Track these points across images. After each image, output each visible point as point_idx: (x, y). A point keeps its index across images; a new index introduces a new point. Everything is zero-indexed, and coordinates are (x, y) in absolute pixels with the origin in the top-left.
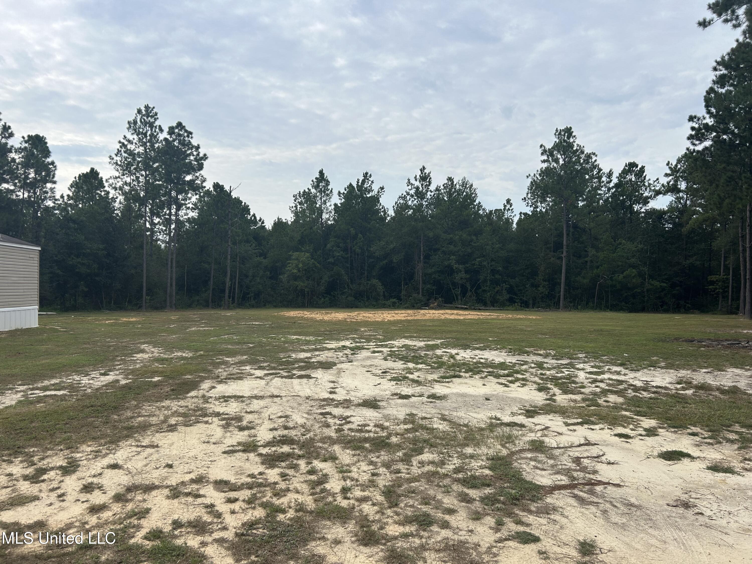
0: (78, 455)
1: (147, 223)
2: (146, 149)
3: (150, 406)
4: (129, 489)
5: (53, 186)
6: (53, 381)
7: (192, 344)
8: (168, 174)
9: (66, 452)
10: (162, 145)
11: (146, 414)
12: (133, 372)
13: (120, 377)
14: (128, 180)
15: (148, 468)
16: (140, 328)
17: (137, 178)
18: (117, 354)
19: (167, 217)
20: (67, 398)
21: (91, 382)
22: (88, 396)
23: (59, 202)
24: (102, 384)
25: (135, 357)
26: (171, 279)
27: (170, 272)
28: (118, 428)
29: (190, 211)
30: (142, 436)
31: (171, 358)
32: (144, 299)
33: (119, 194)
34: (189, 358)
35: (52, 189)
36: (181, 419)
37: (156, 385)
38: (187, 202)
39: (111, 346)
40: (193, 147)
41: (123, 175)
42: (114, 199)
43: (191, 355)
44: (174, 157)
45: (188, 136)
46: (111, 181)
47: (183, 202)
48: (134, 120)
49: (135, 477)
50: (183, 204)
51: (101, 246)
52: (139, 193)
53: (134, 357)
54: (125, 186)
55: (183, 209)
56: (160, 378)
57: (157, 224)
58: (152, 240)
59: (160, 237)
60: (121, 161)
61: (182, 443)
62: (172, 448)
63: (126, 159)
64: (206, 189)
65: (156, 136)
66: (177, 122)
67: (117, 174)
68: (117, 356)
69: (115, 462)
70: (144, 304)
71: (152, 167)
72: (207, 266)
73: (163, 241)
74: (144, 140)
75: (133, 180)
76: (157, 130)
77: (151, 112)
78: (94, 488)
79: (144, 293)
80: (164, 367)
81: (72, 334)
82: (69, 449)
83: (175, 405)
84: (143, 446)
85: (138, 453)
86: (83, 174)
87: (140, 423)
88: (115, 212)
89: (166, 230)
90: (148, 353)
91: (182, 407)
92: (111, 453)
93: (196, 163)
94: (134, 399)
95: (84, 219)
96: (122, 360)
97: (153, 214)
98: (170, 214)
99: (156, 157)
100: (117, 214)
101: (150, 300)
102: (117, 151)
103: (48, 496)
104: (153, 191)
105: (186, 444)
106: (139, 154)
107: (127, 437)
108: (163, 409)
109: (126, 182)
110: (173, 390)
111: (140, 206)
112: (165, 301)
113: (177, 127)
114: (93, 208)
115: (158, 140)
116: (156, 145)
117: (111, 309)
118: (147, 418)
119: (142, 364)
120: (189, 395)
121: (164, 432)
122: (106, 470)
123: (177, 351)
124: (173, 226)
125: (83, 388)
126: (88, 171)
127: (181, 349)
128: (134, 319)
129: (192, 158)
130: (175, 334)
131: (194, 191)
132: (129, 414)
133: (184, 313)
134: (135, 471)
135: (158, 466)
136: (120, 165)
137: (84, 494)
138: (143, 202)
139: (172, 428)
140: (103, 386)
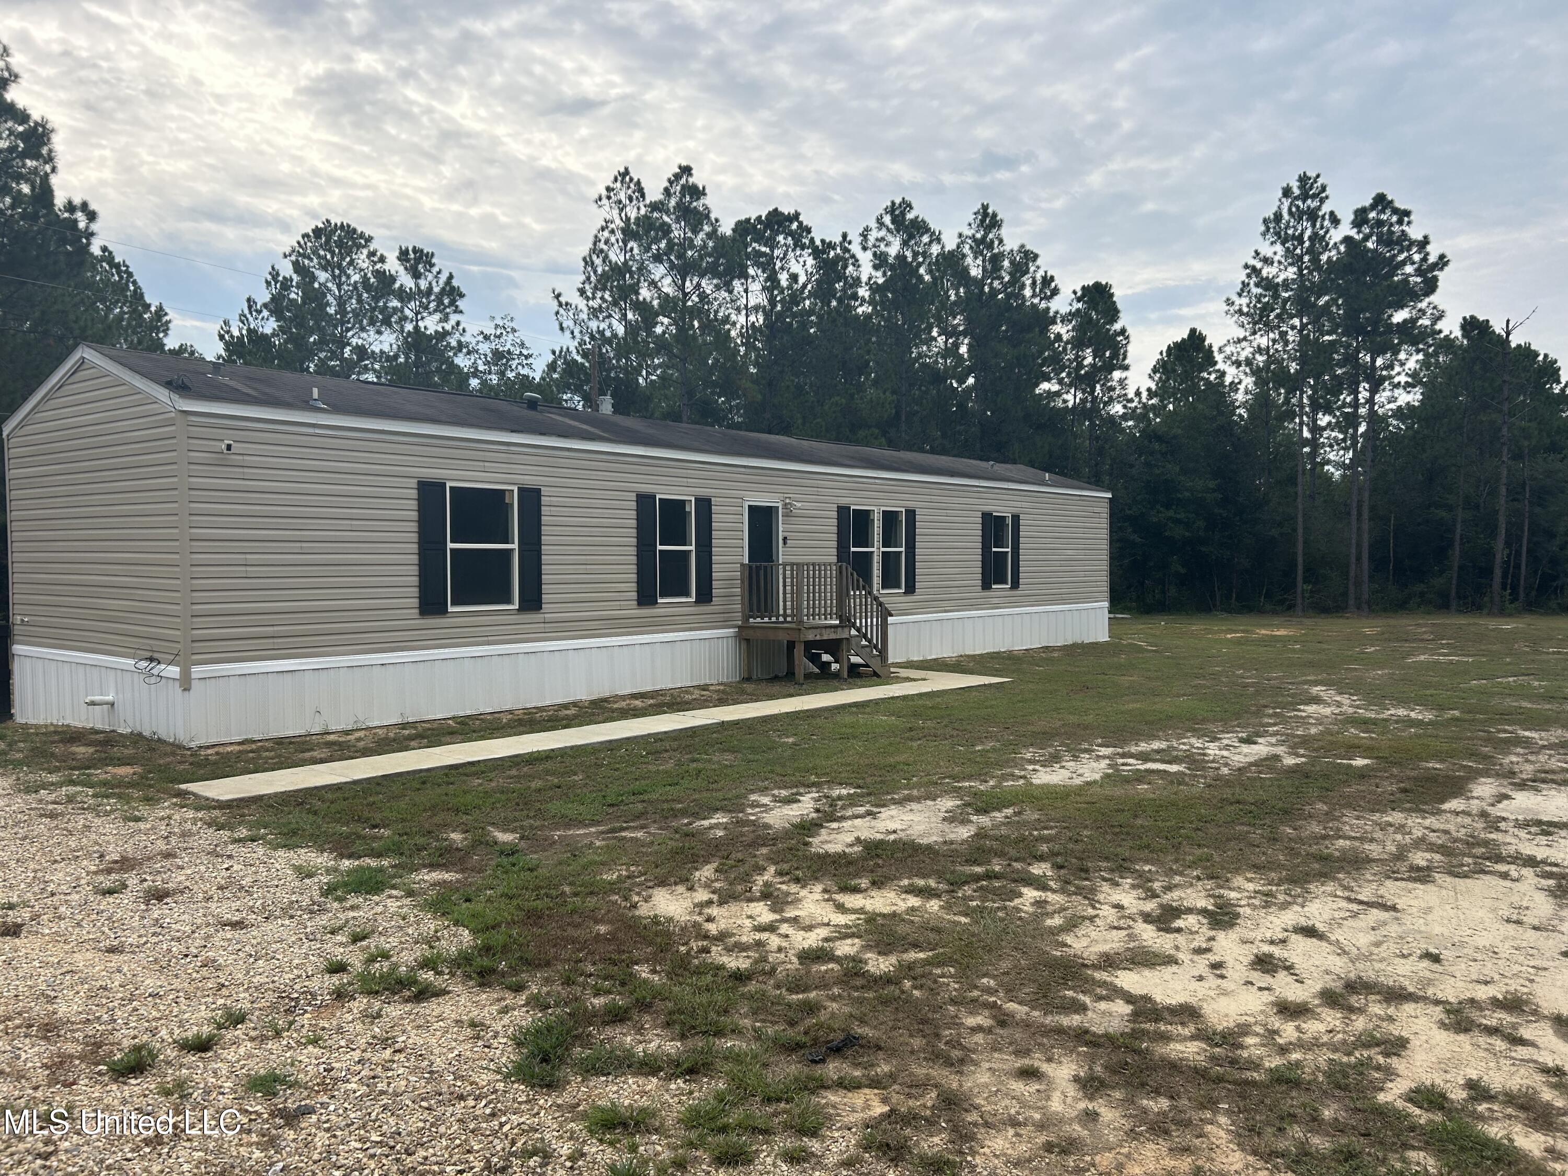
0: (1233, 895)
1: (1305, 429)
2: (1300, 270)
3: (1358, 818)
4: (1352, 987)
5: (1124, 374)
6: (1156, 745)
7: (1428, 692)
8: (1352, 313)
9: (1209, 884)
10: (1339, 253)
11: (1353, 834)
12: (1305, 741)
13: (1280, 750)
14: (1264, 342)
15: (1382, 951)
16: (1299, 650)
17: (1283, 335)
18: (1263, 702)
19: (1346, 410)
20: (1187, 779)
21: (1225, 753)
22: (1227, 782)
23: (1133, 405)
24: (1248, 760)
25: (1304, 711)
26: (1359, 545)
27: (1355, 530)
28: (1299, 854)
29: (1401, 391)
30: (1355, 880)
31: (1384, 720)
32: (1299, 590)
33: (1246, 373)
34: (1428, 724)
35: (1121, 381)
36: (1437, 857)
37: (1362, 775)
38: (1393, 373)
39: (1246, 686)
40: (1412, 243)
41: (1254, 333)
42: (1234, 387)
43: (1428, 716)
44: (1365, 274)
45: (1400, 222)
46: (1228, 350)
47: (1384, 373)
48: (1275, 214)
49: (1357, 964)
50: (1383, 379)
51: (1212, 484)
52: (1288, 366)
53: (1300, 710)
54: (1257, 356)
55: (1384, 390)
56: (1366, 761)
57: (1324, 429)
58: (1315, 464)
59: (1332, 456)
60: (1248, 306)
61: (1452, 913)
62: (1429, 917)
63: (1259, 298)
64: (1442, 335)
65: (1324, 236)
66: (1373, 195)
67: (1241, 333)
68: (1266, 706)
69: (1310, 923)
70: (1299, 601)
71: (1315, 305)
72: (1444, 514)
73: (1338, 465)
74: (1298, 251)
75: (1274, 341)
76: (1326, 223)
77: (1311, 188)
78: (1277, 966)
79: (1300, 578)
80: (1372, 738)
81: (1168, 657)
82: (1212, 878)
83: (1418, 825)
84: (1361, 902)
85: (1355, 915)
86: (1176, 344)
87: (1343, 850)
88: (1238, 411)
89: (1344, 440)
90: (1329, 705)
91: (1434, 831)
92: (1295, 903)
93: (1419, 280)
94: (1321, 799)
95: (1180, 431)
96: (1275, 715)
97: (1316, 407)
98: (1356, 404)
99: (1322, 282)
100: (1240, 416)
101: (1311, 591)
102: (1240, 286)
103: (1191, 960)
104: (1318, 358)
105: (1462, 917)
106: (1286, 284)
107: (1324, 876)
108: (1391, 829)
109: (1259, 346)
110: (1404, 791)
111: (1287, 393)
112: (1345, 594)
113: (1373, 207)
114: (1195, 409)
115: (1327, 244)
116: (1324, 258)
117: (1229, 610)
118: (1357, 844)
119: (1320, 728)
120: (1446, 806)
121: (1403, 879)
122: (1294, 937)
123: (1394, 706)
124: (1362, 429)
125: (1213, 765)
126: (1186, 337)
127: (1403, 702)
128: (1282, 632)
129: (1409, 269)
130: (1381, 668)
131: (1414, 343)
132: (1316, 828)
133: (1392, 622)
134: (1355, 951)
135: (1405, 952)
136: (1247, 314)
137: (1259, 973)
138: (1293, 384)
139: (1422, 875)
140: (1251, 764)
